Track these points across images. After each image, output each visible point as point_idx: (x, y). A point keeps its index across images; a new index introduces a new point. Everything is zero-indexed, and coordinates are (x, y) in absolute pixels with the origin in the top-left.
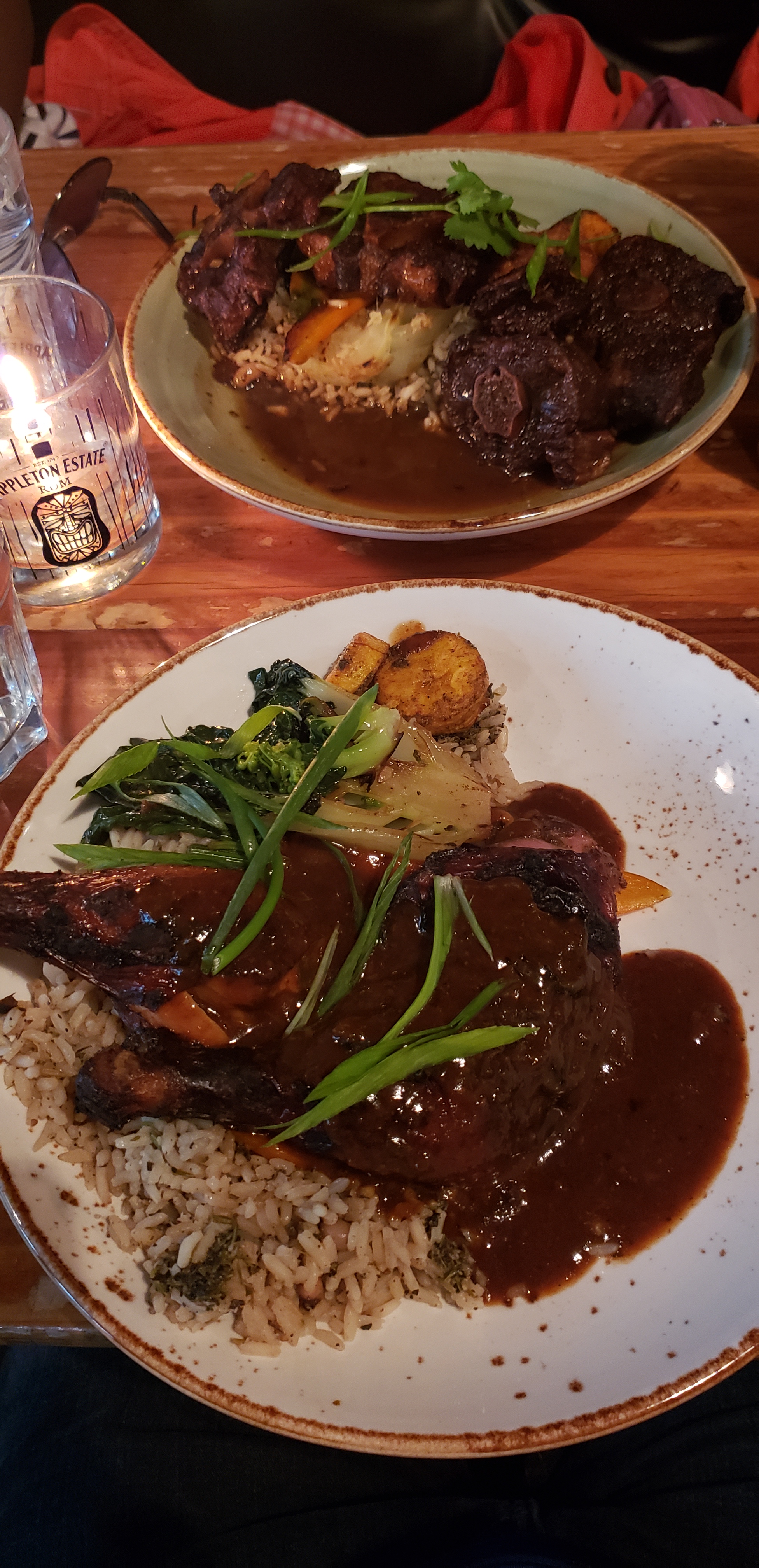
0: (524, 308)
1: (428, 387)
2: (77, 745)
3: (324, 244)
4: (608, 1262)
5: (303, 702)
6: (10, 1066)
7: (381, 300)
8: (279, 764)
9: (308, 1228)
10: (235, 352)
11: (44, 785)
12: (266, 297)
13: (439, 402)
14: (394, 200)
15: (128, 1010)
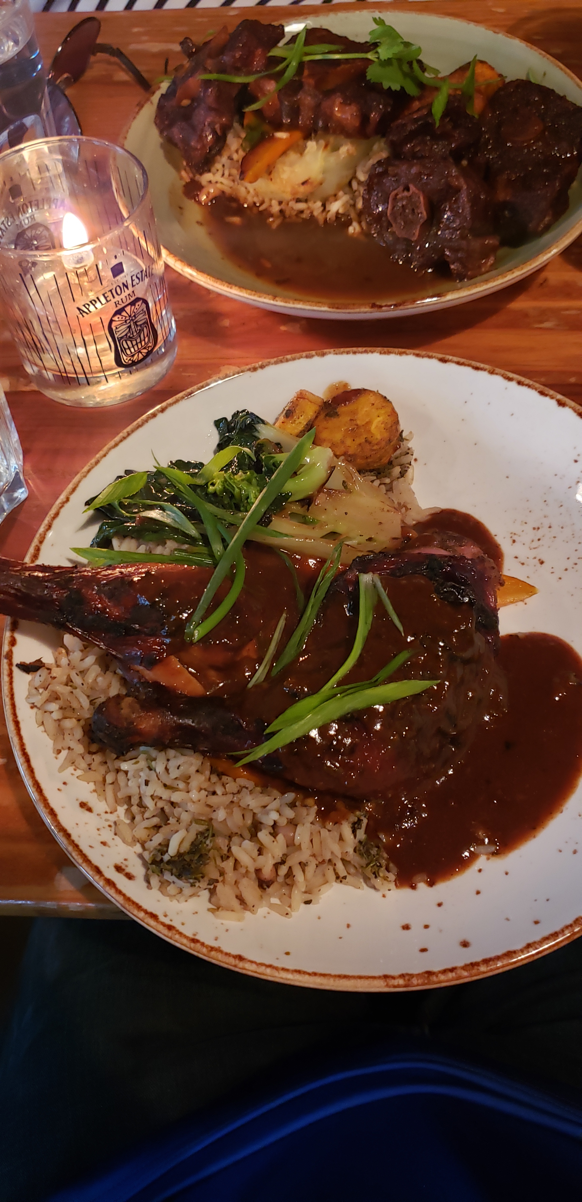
0: (428, 138)
1: (352, 202)
2: (85, 474)
3: (271, 87)
4: (488, 859)
5: (257, 443)
6: (40, 711)
7: (316, 132)
8: (240, 489)
9: (265, 828)
10: (201, 174)
11: (61, 503)
12: (226, 129)
13: (360, 214)
14: (327, 51)
15: (130, 669)
